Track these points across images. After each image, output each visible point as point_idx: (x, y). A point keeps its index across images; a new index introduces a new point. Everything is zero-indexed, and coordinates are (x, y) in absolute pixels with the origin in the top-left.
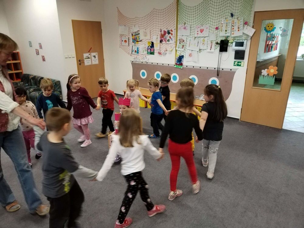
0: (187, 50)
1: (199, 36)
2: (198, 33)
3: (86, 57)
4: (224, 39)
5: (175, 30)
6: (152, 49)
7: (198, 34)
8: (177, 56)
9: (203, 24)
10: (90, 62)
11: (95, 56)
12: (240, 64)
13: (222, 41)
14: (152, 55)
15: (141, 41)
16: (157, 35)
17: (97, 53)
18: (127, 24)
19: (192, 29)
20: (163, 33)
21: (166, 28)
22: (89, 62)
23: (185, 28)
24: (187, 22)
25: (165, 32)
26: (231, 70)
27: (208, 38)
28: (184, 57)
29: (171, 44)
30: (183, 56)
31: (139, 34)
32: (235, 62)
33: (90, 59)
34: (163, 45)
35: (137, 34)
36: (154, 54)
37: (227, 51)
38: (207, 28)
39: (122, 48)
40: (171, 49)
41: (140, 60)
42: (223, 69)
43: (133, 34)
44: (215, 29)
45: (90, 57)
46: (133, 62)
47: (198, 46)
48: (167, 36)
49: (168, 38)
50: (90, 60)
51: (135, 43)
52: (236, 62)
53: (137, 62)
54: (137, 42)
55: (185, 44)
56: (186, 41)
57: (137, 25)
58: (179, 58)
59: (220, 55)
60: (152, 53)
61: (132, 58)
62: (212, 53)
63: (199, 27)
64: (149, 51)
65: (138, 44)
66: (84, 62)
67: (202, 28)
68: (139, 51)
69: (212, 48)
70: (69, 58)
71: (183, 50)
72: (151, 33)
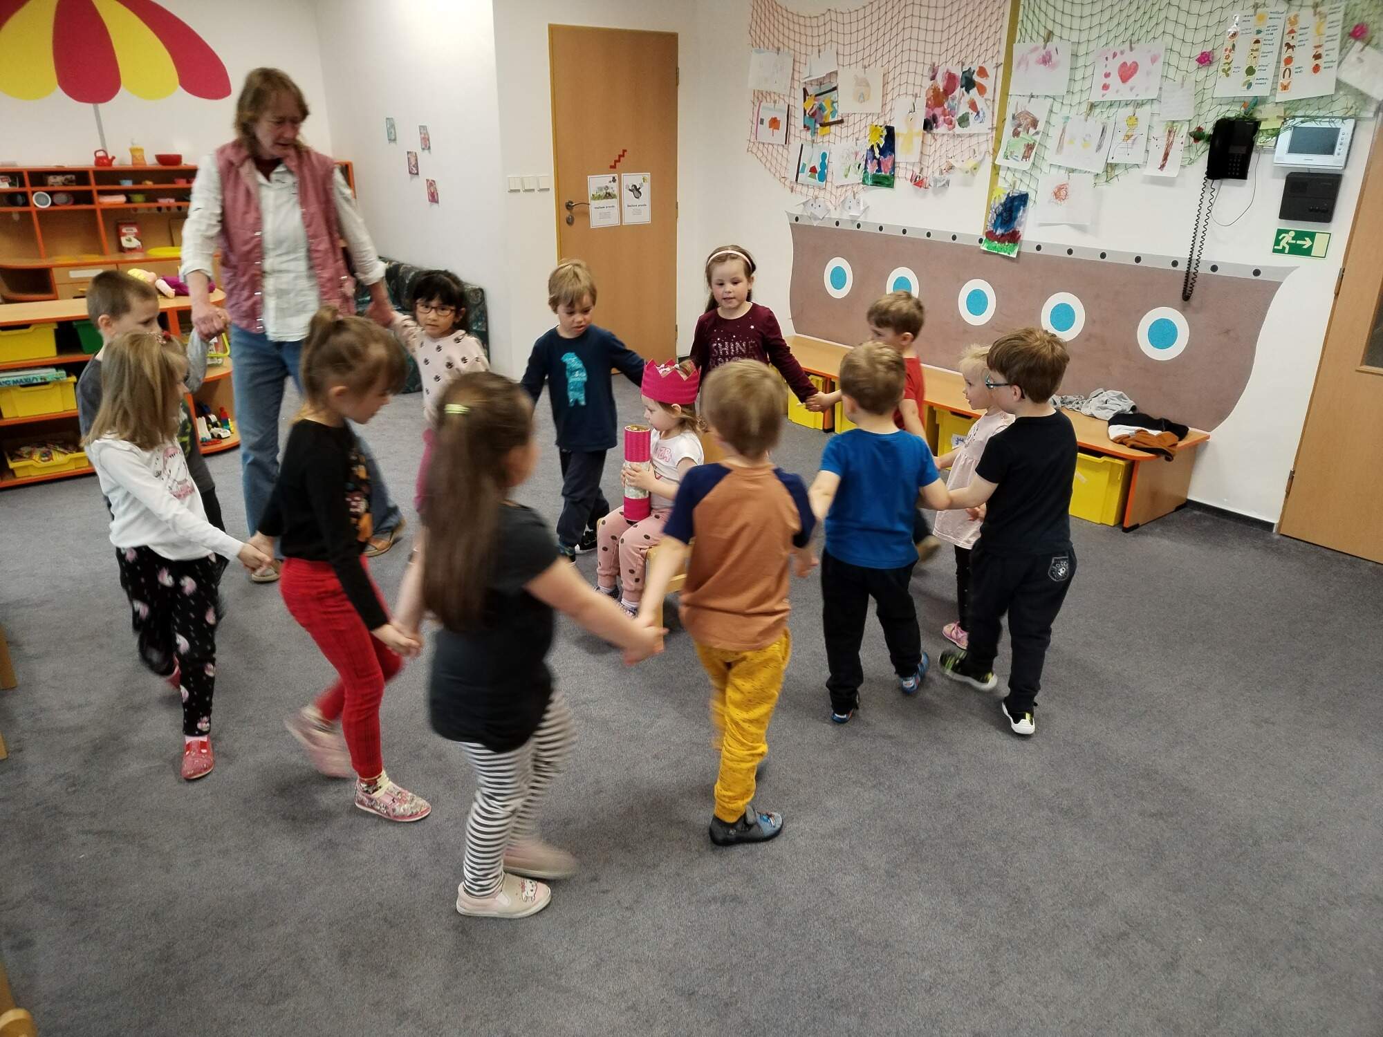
0: (1046, 168)
1: (1110, 96)
2: (1107, 81)
3: (600, 189)
4: (1234, 112)
5: (1001, 69)
6: (887, 161)
7: (1106, 87)
8: (995, 194)
9: (1135, 38)
10: (616, 211)
11: (638, 190)
12: (1307, 243)
13: (1224, 126)
14: (883, 191)
15: (841, 122)
16: (916, 96)
17: (648, 175)
18: (786, 41)
19: (1081, 62)
20: (941, 83)
21: (956, 60)
22: (607, 215)
23: (1046, 60)
24: (1057, 31)
25: (951, 78)
26: (1257, 273)
27: (1156, 106)
28: (1030, 204)
29: (974, 140)
30: (1023, 199)
31: (835, 89)
32: (1280, 232)
33: (613, 202)
34: (939, 142)
35: (826, 88)
36: (891, 185)
37: (1243, 175)
38: (1154, 60)
39: (760, 154)
40: (972, 163)
41: (829, 211)
42: (1214, 268)
43: (811, 91)
44: (1195, 64)
45: (616, 192)
46: (797, 219)
47: (1099, 147)
48: (961, 100)
49: (963, 109)
50: (617, 206)
51: (814, 133)
52: (1287, 232)
53: (816, 218)
54: (822, 125)
55: (1037, 138)
56: (1048, 122)
57: (828, 45)
58: (1004, 205)
59: (1207, 196)
60: (883, 180)
61: (794, 203)
62: (1168, 182)
63: (1115, 55)
64: (872, 169)
65: (826, 139)
66: (586, 214)
67: (1129, 58)
68: (830, 169)
69: (1169, 158)
70: (526, 191)
71: (1026, 165)
72: (890, 87)
